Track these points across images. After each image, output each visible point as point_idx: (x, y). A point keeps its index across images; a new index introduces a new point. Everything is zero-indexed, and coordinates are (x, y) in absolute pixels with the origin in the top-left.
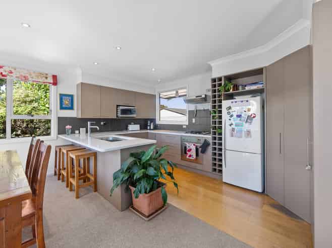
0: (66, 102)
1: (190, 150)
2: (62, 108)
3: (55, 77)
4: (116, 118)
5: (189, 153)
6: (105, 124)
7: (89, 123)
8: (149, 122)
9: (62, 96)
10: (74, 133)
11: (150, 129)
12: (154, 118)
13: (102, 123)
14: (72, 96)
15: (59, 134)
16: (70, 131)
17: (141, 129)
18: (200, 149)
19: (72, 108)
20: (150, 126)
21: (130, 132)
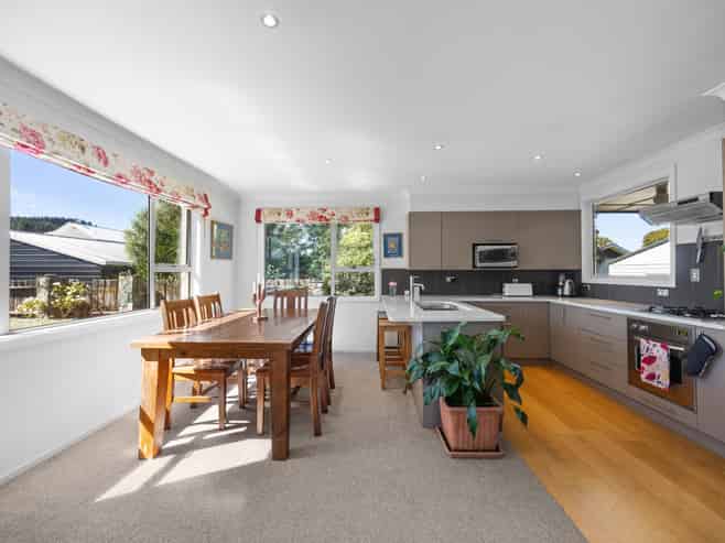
0: (392, 244)
1: (651, 360)
2: (386, 255)
3: (377, 211)
4: (471, 268)
5: (647, 369)
6: (453, 280)
7: (411, 278)
8: (562, 278)
9: (386, 236)
10: (403, 294)
11: (563, 296)
12: (576, 267)
13: (448, 279)
14: (399, 236)
15: (383, 294)
16: (395, 290)
17: (535, 293)
18: (684, 363)
19: (400, 254)
20: (563, 287)
21: (507, 299)
